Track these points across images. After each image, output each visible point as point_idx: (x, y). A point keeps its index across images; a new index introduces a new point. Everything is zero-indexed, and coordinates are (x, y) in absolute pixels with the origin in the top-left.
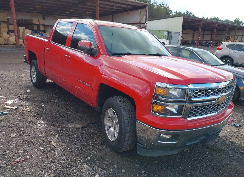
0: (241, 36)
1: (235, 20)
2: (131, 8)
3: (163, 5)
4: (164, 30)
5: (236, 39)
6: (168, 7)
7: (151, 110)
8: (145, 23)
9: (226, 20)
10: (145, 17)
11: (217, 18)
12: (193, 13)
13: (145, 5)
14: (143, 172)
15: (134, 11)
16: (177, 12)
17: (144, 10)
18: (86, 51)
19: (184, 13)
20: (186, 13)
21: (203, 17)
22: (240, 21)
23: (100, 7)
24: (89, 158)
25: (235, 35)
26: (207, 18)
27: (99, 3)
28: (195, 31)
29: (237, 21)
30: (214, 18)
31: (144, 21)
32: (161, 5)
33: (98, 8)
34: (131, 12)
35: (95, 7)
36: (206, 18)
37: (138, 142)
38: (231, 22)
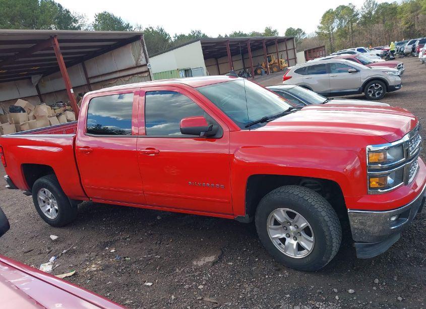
0: (285, 52)
1: (266, 30)
2: (114, 44)
3: (151, 28)
4: (178, 69)
5: (280, 58)
6: (162, 30)
7: (368, 188)
8: (146, 65)
9: (254, 34)
10: (143, 55)
11: (240, 32)
12: (203, 32)
13: (136, 36)
14: (377, 281)
15: (120, 49)
16: (178, 35)
17: (138, 43)
18: (202, 134)
19: (190, 35)
20: (191, 34)
21: (220, 35)
22: (272, 30)
23: (63, 54)
24: (288, 296)
25: (277, 53)
26: (226, 36)
27: (60, 47)
28: (218, 60)
29: (268, 31)
30: (235, 34)
31: (143, 62)
32: (149, 29)
33: (61, 57)
34: (116, 52)
35: (54, 54)
36: (224, 37)
37: (355, 242)
38: (260, 35)
